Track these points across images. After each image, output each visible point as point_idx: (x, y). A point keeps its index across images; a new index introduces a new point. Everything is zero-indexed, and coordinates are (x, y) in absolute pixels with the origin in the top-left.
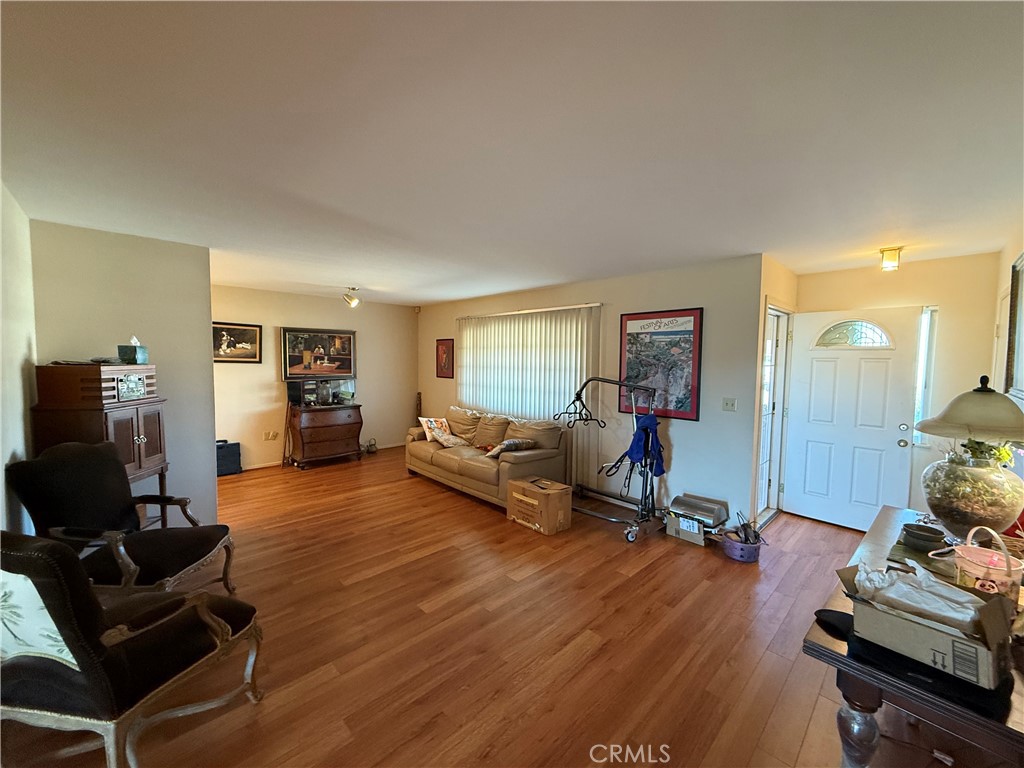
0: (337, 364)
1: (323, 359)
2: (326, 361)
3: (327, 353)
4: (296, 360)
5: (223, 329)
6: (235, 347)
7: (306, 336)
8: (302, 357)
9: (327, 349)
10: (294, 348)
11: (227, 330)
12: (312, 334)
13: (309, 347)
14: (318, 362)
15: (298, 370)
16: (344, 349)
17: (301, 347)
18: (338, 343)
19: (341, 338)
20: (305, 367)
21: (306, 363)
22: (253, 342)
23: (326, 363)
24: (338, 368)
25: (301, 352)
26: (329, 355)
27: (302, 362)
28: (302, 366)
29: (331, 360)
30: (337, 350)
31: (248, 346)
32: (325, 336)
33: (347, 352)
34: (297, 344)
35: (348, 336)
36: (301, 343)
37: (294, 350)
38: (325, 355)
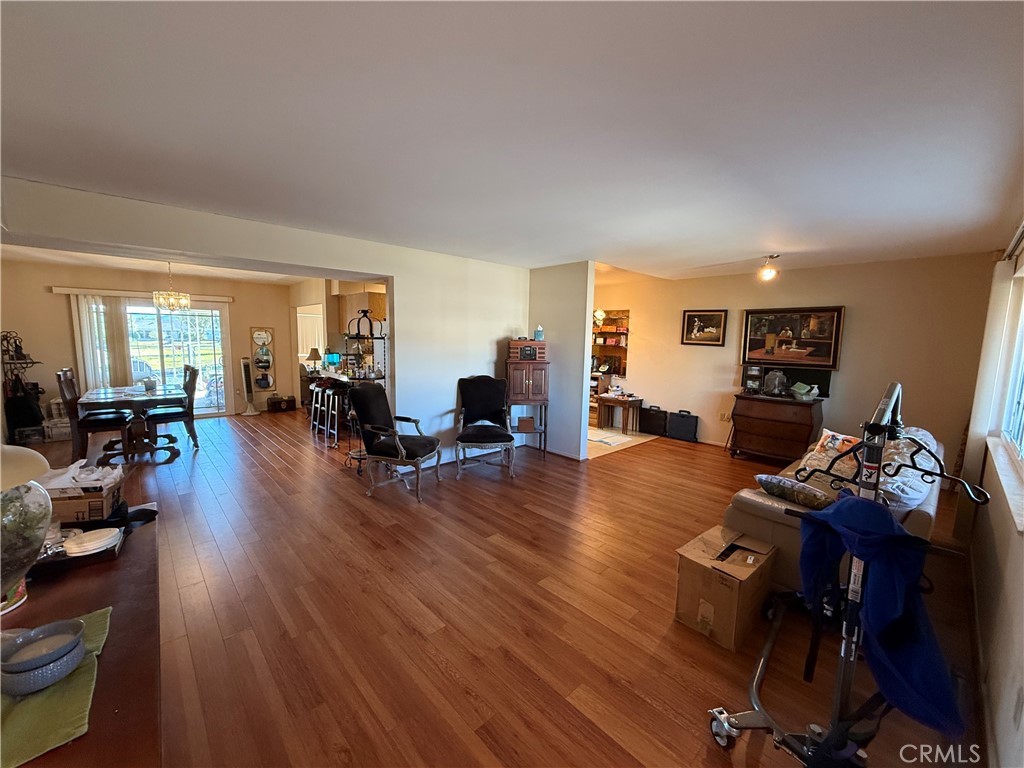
0: (810, 349)
1: (790, 343)
2: (794, 346)
3: (796, 336)
4: (756, 344)
5: (695, 316)
6: (703, 331)
7: (772, 317)
8: (764, 341)
9: (797, 332)
10: (756, 328)
11: (699, 316)
12: (779, 315)
14: (784, 347)
15: (757, 354)
16: (821, 331)
17: (765, 330)
18: (813, 323)
19: (819, 317)
20: (767, 352)
21: (768, 347)
22: (717, 326)
23: (794, 348)
24: (810, 354)
25: (764, 335)
26: (798, 338)
27: (764, 347)
28: (764, 351)
29: (801, 344)
30: (812, 332)
31: (714, 330)
32: (796, 316)
33: (826, 335)
34: (760, 326)
35: (829, 314)
36: (764, 326)
37: (756, 333)
38: (794, 338)
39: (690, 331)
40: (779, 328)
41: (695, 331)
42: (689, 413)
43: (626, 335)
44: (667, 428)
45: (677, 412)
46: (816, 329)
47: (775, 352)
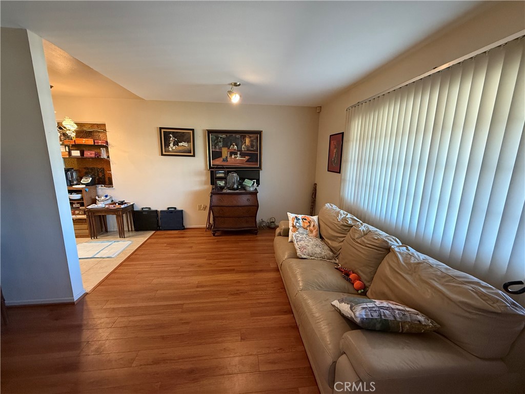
0: (247, 158)
1: (236, 154)
2: (238, 155)
3: (239, 149)
4: (216, 155)
5: (170, 133)
6: (178, 145)
7: (224, 136)
8: (221, 152)
10: (215, 145)
11: (173, 133)
12: (228, 135)
13: (226, 145)
14: (233, 156)
15: (218, 162)
16: (252, 146)
17: (221, 144)
18: (247, 140)
19: (250, 137)
20: (224, 160)
21: (224, 156)
22: (188, 142)
23: (239, 157)
24: (248, 161)
25: (220, 148)
26: (241, 151)
27: (221, 156)
28: (221, 159)
29: (243, 155)
30: (247, 147)
31: (185, 144)
32: (238, 136)
33: (255, 148)
34: (217, 142)
35: (255, 135)
36: (220, 142)
37: (215, 147)
38: (238, 151)
39: (167, 145)
40: (229, 144)
41: (171, 145)
42: (175, 208)
43: (106, 148)
44: (160, 224)
45: (165, 209)
46: (249, 144)
47: (229, 160)
